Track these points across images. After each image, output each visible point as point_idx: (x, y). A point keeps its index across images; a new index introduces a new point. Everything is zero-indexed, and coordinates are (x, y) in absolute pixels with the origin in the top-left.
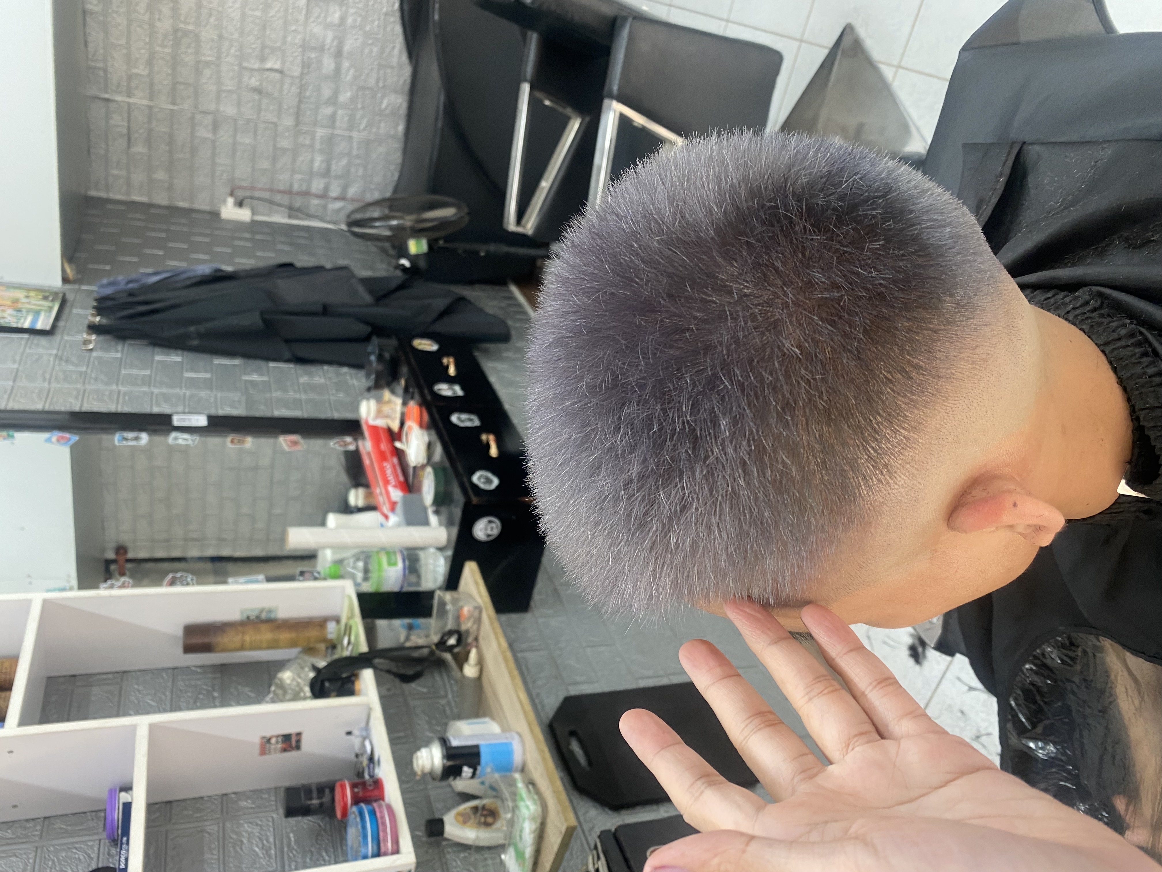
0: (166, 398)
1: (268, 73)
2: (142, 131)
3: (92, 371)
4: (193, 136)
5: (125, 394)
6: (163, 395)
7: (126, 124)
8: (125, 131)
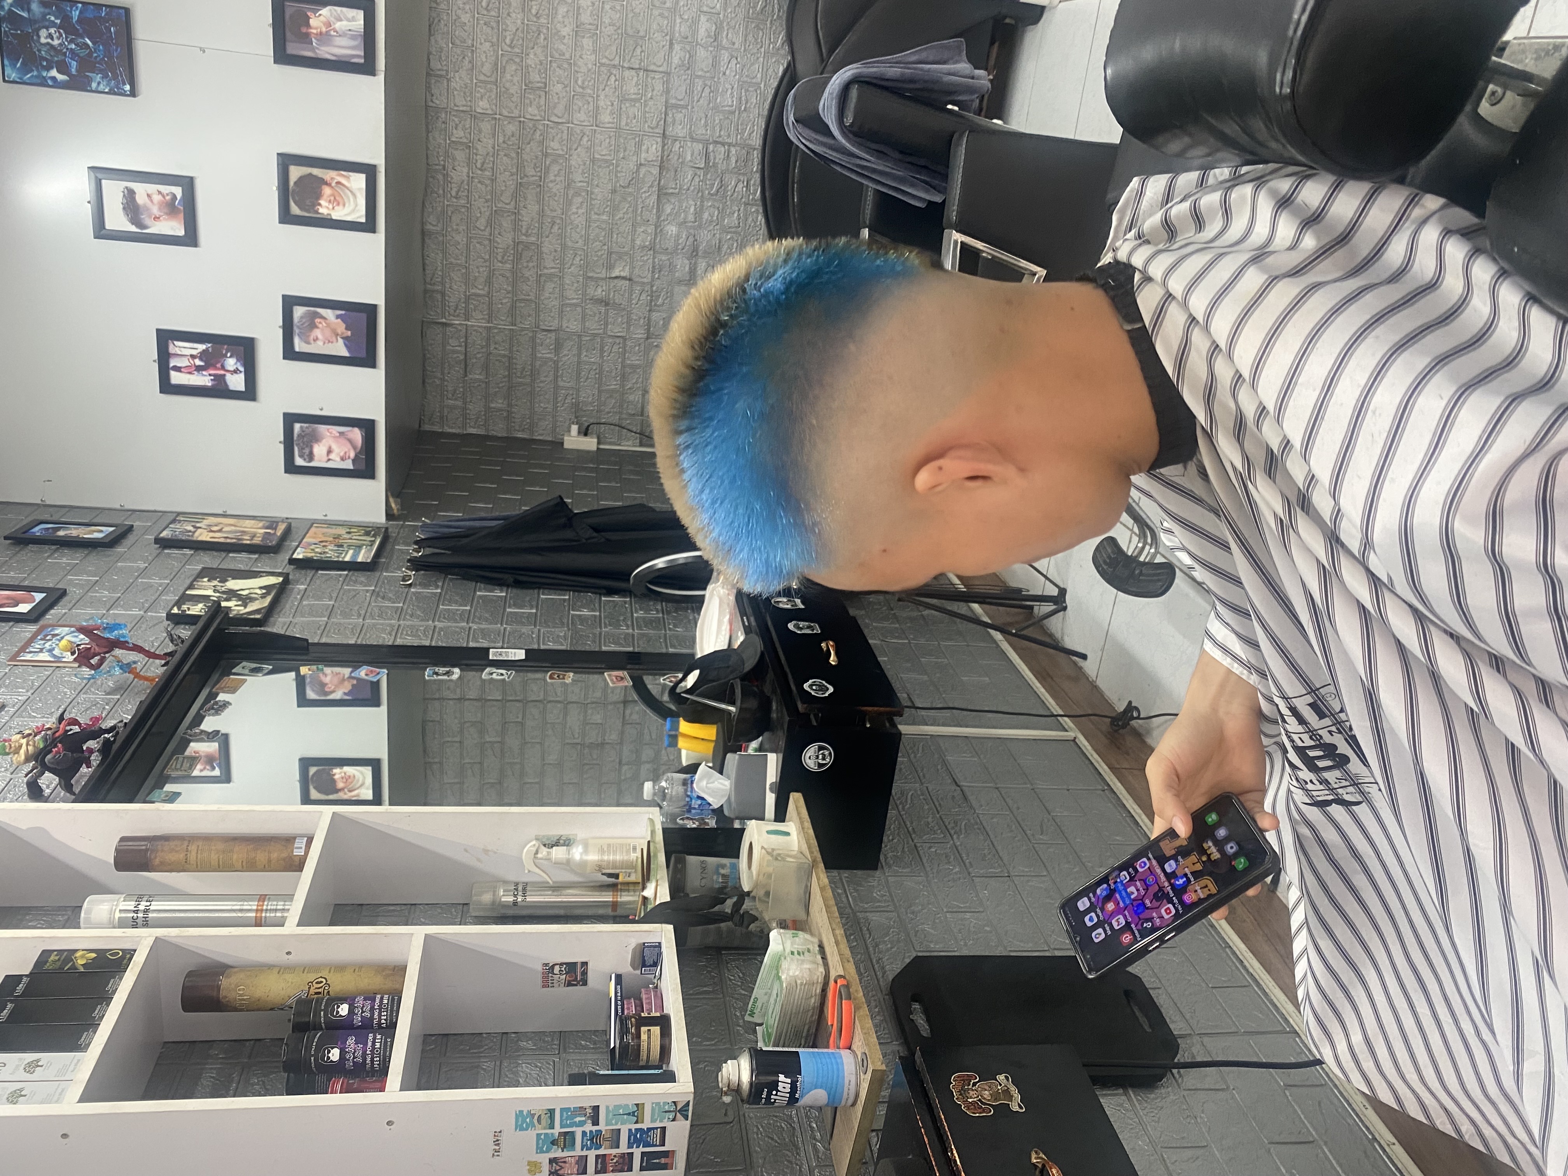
0: (485, 634)
1: (616, 281)
2: (479, 356)
3: (409, 606)
4: (533, 356)
5: (441, 629)
6: (482, 630)
7: (463, 349)
8: (462, 357)
